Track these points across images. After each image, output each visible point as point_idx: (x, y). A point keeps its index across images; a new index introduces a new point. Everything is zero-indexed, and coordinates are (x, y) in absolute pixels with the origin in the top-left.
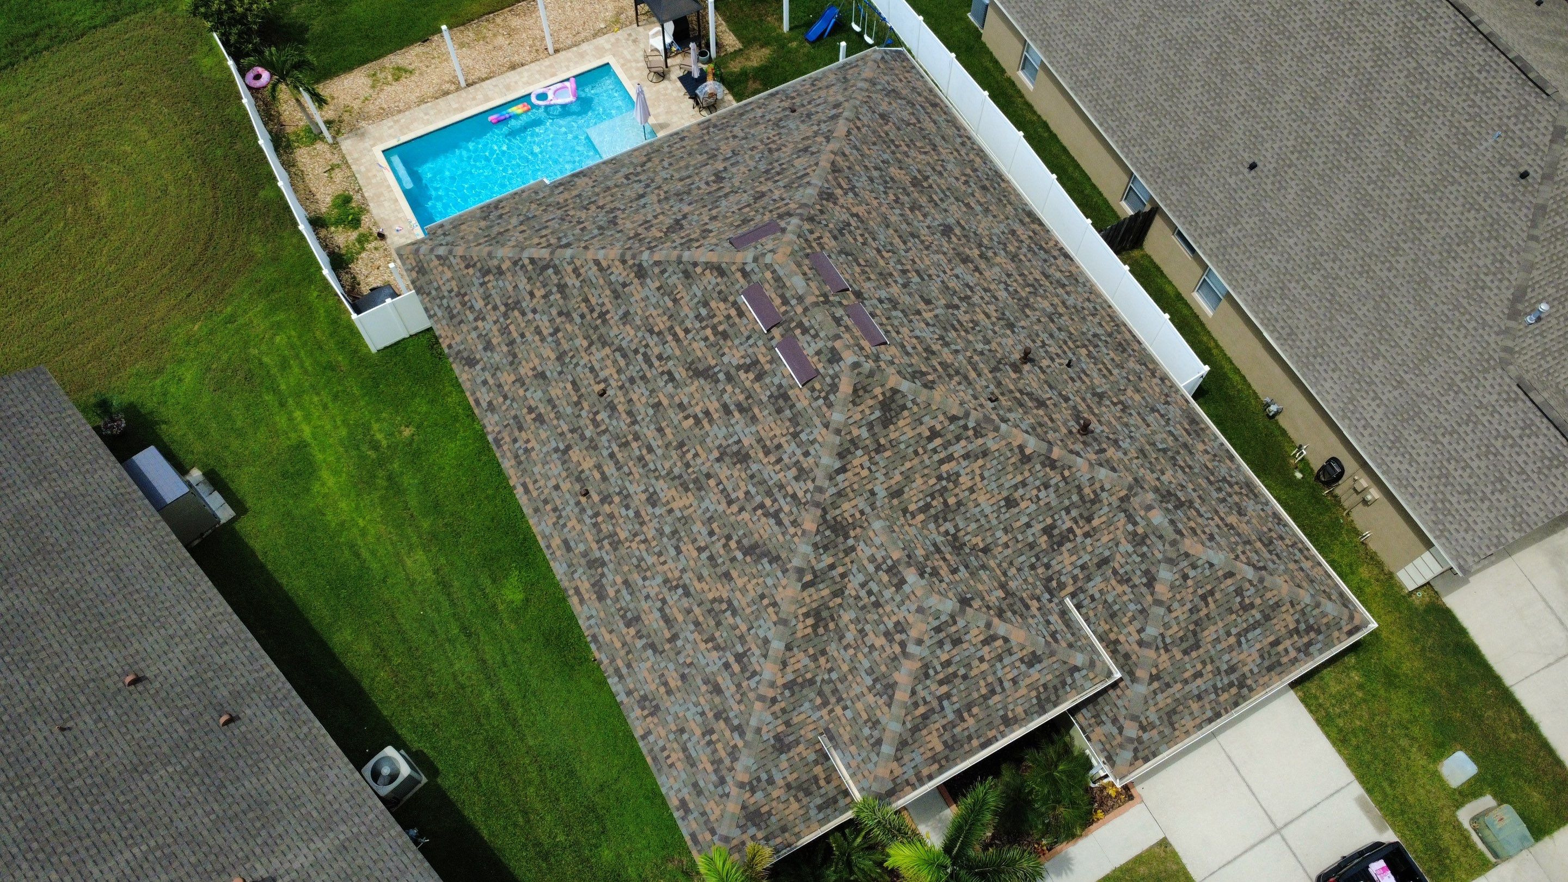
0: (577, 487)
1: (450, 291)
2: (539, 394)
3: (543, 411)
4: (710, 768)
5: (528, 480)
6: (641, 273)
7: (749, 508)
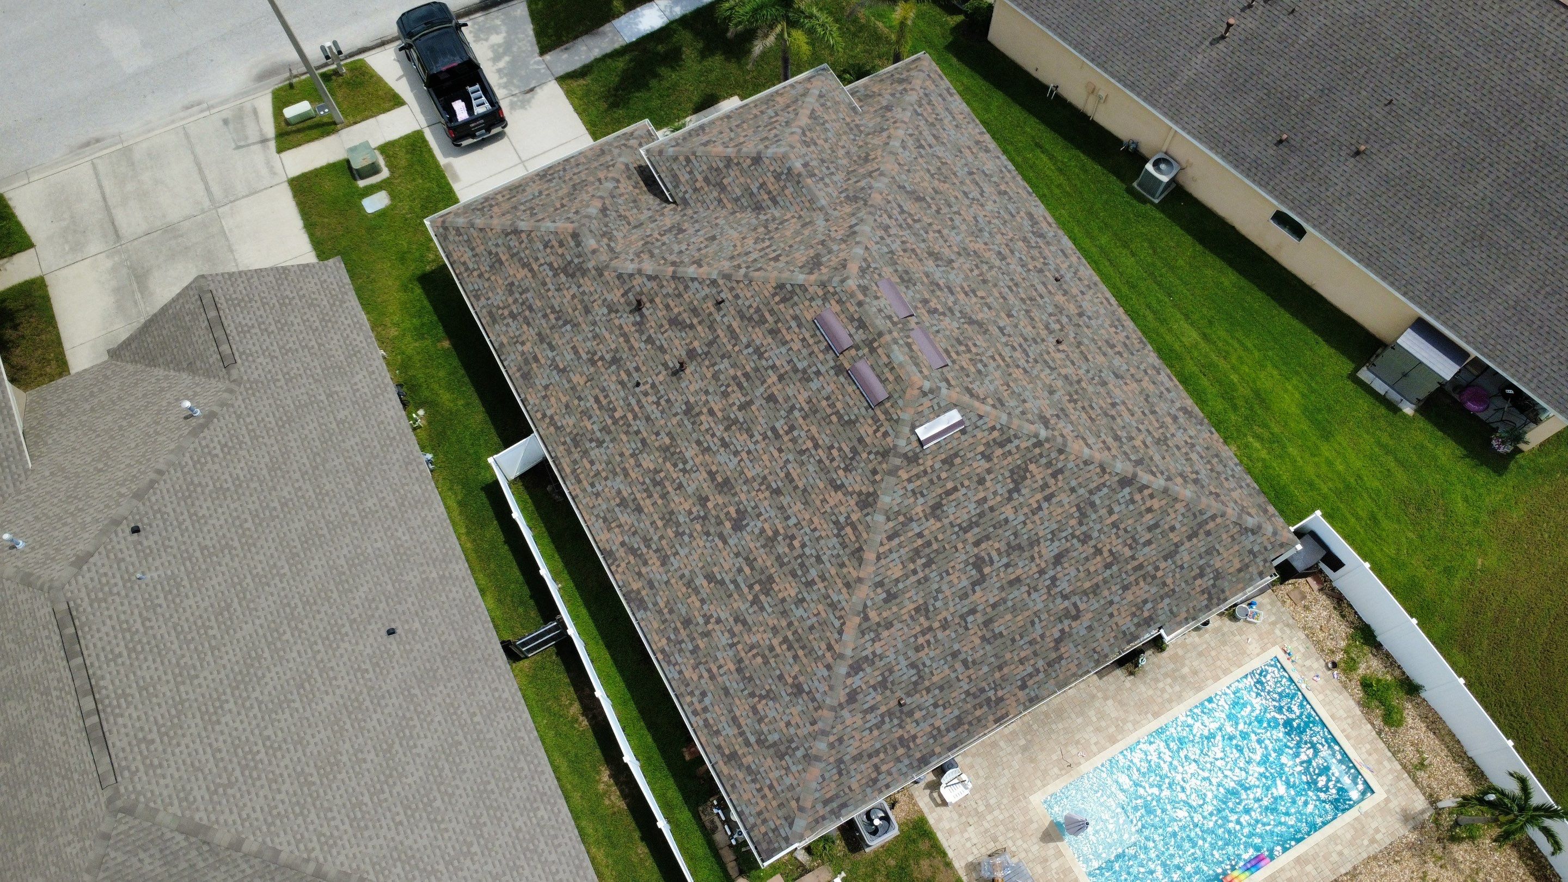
0: (1065, 287)
4: (935, 104)
6: (1044, 421)
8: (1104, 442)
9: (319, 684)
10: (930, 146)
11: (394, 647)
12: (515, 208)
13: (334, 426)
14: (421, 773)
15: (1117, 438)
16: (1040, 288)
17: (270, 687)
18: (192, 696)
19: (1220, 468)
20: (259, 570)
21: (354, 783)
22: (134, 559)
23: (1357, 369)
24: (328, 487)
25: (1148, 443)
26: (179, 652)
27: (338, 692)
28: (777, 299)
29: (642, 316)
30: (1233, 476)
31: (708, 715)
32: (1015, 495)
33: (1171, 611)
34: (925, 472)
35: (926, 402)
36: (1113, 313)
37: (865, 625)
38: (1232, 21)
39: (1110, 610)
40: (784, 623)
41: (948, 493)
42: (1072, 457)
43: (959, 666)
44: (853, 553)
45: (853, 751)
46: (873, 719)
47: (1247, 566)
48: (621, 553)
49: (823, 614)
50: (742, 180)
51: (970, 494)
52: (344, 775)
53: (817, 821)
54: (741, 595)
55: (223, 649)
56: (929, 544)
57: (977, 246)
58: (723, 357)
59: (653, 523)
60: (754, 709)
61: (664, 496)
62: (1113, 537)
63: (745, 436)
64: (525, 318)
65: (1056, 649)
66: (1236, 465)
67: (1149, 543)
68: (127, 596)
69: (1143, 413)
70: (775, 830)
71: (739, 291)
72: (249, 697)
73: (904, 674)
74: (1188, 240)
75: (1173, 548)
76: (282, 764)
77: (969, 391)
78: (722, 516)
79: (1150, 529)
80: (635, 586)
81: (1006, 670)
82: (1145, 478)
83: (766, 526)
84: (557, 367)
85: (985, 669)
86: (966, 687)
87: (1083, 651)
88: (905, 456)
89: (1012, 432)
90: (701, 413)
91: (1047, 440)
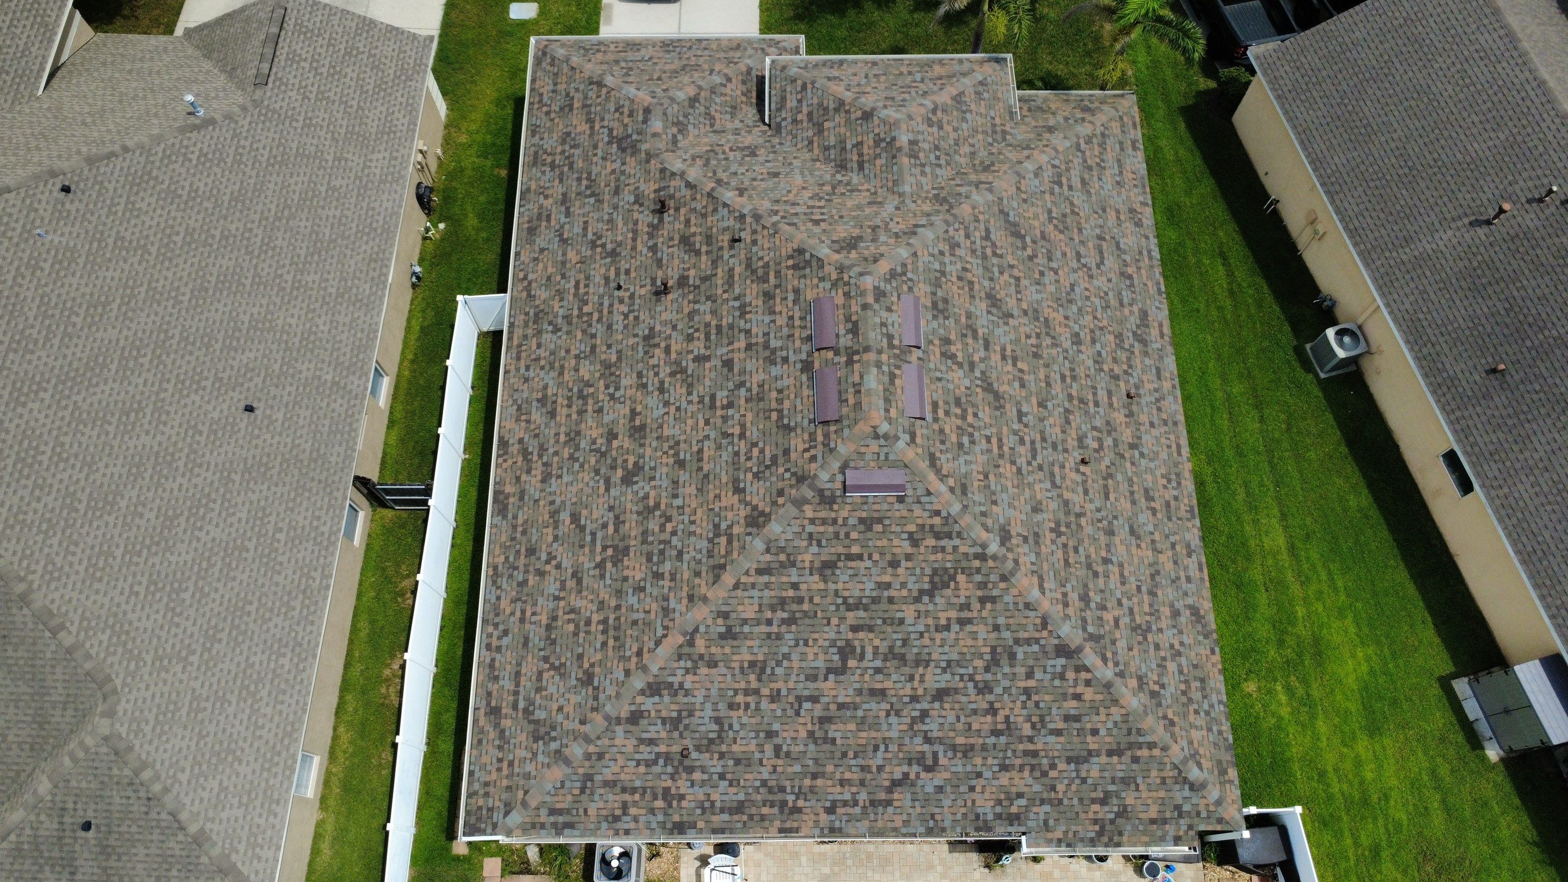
0: (1135, 408)
1: (1197, 712)
2: (1142, 518)
3: (1143, 500)
4: (1108, 149)
5: (1175, 455)
6: (1005, 535)
7: (1005, 263)
8: (1065, 595)
9: (145, 421)
10: (1070, 188)
11: (242, 425)
12: (617, 62)
13: (323, 189)
14: (189, 558)
15: (1085, 598)
16: (1102, 395)
17: (95, 399)
18: (15, 369)
19: (1197, 696)
20: (160, 285)
21: (116, 532)
22: (47, 216)
23: (1456, 676)
24: (279, 243)
25: (1121, 623)
26: (31, 321)
27: (159, 438)
28: (790, 262)
29: (661, 220)
30: (1207, 713)
31: (498, 656)
32: (926, 599)
33: (1046, 822)
34: (835, 521)
35: (874, 446)
36: (1176, 465)
37: (686, 650)
38: (1506, 206)
39: (973, 782)
40: (613, 603)
41: (850, 557)
42: (1014, 591)
43: (769, 749)
44: (714, 567)
45: (608, 774)
46: (646, 753)
47: (1165, 821)
48: (514, 449)
49: (653, 615)
50: (843, 130)
51: (874, 571)
52: (111, 519)
53: (533, 826)
54: (592, 552)
55: (75, 340)
56: (800, 600)
57: (1053, 315)
58: (708, 298)
59: (557, 434)
60: (540, 674)
61: (581, 412)
63: (684, 390)
64: (562, 173)
65: (890, 790)
66: (1220, 702)
67: (1058, 732)
68: (17, 244)
69: (1139, 589)
70: (490, 810)
71: (759, 237)
72: (69, 397)
73: (704, 723)
74: (1335, 435)
75: (1085, 753)
76: (59, 476)
77: (933, 459)
78: (619, 461)
79: (1067, 718)
80: (509, 489)
81: (819, 782)
82: (1090, 657)
83: (653, 494)
84: (561, 235)
85: (797, 768)
86: (766, 776)
87: (918, 810)
88: (821, 492)
89: (957, 528)
90: (657, 345)
91: (994, 557)
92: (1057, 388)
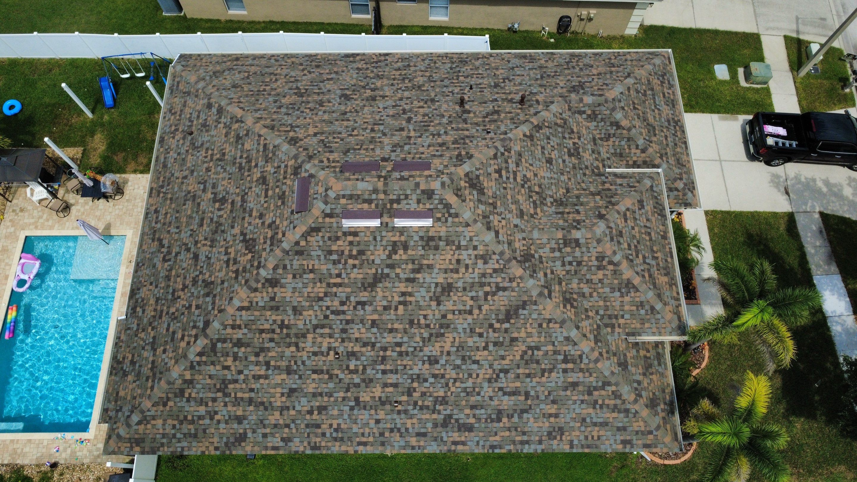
0: (388, 407)
1: (174, 427)
2: (304, 401)
3: (317, 404)
4: (615, 415)
5: (358, 440)
6: (273, 283)
7: (482, 302)
15: (239, 343)
25: (226, 372)
28: (463, 153)
29: (514, 103)
34: (285, 178)
35: (321, 190)
37: (234, 120)
39: (154, 284)
40: (273, 93)
41: (267, 190)
42: (239, 289)
43: (186, 173)
44: (274, 126)
45: (189, 102)
49: (258, 106)
51: (259, 206)
54: (307, 85)
56: (249, 170)
57: (448, 342)
58: (450, 122)
59: (384, 72)
60: (247, 72)
61: (394, 79)
62: (185, 303)
63: (391, 114)
64: (562, 66)
65: (158, 239)
67: (168, 330)
69: (252, 390)
71: (487, 141)
73: (202, 139)
75: (156, 347)
78: (356, 93)
81: (168, 202)
84: (517, 67)
85: (176, 189)
86: (176, 175)
87: (148, 256)
89: (275, 248)
90: (426, 104)
92: (389, 338)
